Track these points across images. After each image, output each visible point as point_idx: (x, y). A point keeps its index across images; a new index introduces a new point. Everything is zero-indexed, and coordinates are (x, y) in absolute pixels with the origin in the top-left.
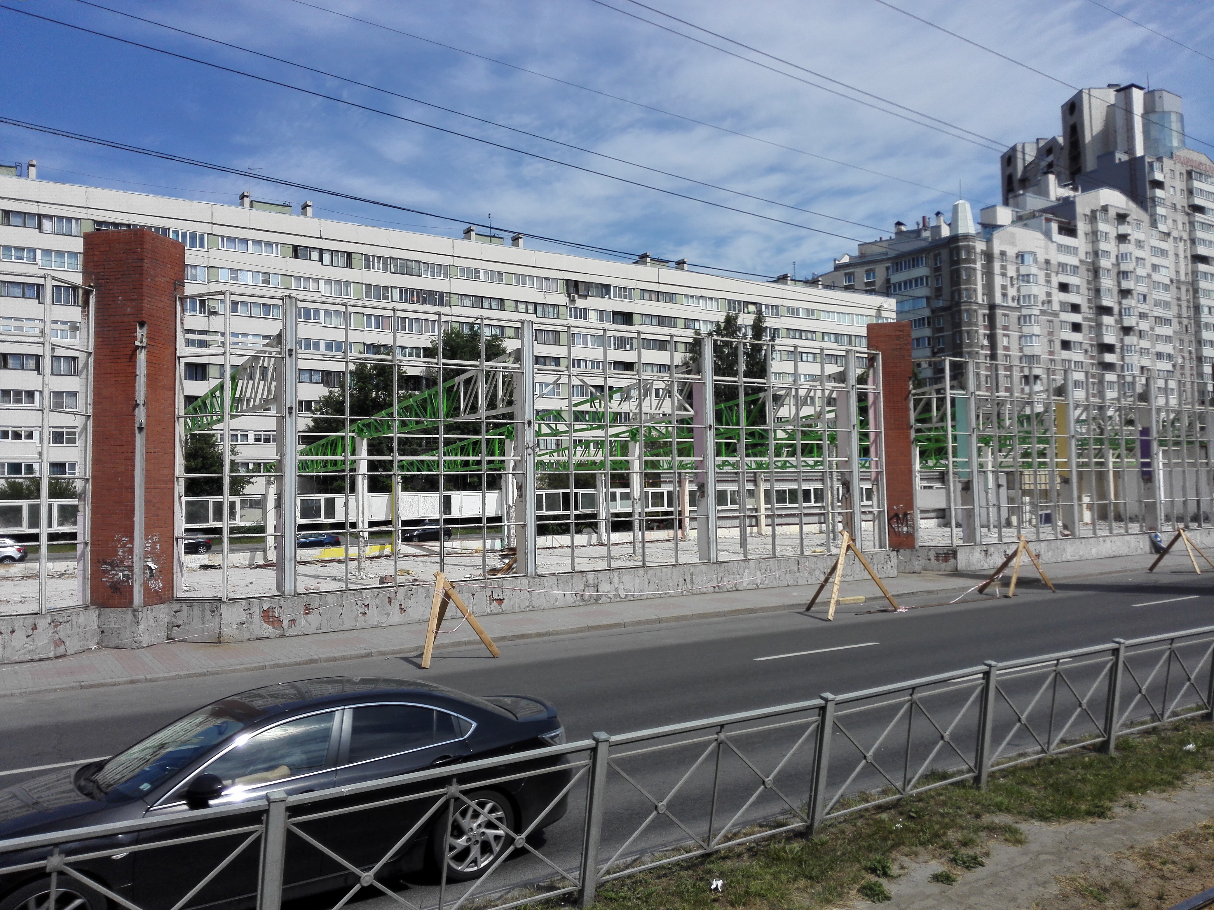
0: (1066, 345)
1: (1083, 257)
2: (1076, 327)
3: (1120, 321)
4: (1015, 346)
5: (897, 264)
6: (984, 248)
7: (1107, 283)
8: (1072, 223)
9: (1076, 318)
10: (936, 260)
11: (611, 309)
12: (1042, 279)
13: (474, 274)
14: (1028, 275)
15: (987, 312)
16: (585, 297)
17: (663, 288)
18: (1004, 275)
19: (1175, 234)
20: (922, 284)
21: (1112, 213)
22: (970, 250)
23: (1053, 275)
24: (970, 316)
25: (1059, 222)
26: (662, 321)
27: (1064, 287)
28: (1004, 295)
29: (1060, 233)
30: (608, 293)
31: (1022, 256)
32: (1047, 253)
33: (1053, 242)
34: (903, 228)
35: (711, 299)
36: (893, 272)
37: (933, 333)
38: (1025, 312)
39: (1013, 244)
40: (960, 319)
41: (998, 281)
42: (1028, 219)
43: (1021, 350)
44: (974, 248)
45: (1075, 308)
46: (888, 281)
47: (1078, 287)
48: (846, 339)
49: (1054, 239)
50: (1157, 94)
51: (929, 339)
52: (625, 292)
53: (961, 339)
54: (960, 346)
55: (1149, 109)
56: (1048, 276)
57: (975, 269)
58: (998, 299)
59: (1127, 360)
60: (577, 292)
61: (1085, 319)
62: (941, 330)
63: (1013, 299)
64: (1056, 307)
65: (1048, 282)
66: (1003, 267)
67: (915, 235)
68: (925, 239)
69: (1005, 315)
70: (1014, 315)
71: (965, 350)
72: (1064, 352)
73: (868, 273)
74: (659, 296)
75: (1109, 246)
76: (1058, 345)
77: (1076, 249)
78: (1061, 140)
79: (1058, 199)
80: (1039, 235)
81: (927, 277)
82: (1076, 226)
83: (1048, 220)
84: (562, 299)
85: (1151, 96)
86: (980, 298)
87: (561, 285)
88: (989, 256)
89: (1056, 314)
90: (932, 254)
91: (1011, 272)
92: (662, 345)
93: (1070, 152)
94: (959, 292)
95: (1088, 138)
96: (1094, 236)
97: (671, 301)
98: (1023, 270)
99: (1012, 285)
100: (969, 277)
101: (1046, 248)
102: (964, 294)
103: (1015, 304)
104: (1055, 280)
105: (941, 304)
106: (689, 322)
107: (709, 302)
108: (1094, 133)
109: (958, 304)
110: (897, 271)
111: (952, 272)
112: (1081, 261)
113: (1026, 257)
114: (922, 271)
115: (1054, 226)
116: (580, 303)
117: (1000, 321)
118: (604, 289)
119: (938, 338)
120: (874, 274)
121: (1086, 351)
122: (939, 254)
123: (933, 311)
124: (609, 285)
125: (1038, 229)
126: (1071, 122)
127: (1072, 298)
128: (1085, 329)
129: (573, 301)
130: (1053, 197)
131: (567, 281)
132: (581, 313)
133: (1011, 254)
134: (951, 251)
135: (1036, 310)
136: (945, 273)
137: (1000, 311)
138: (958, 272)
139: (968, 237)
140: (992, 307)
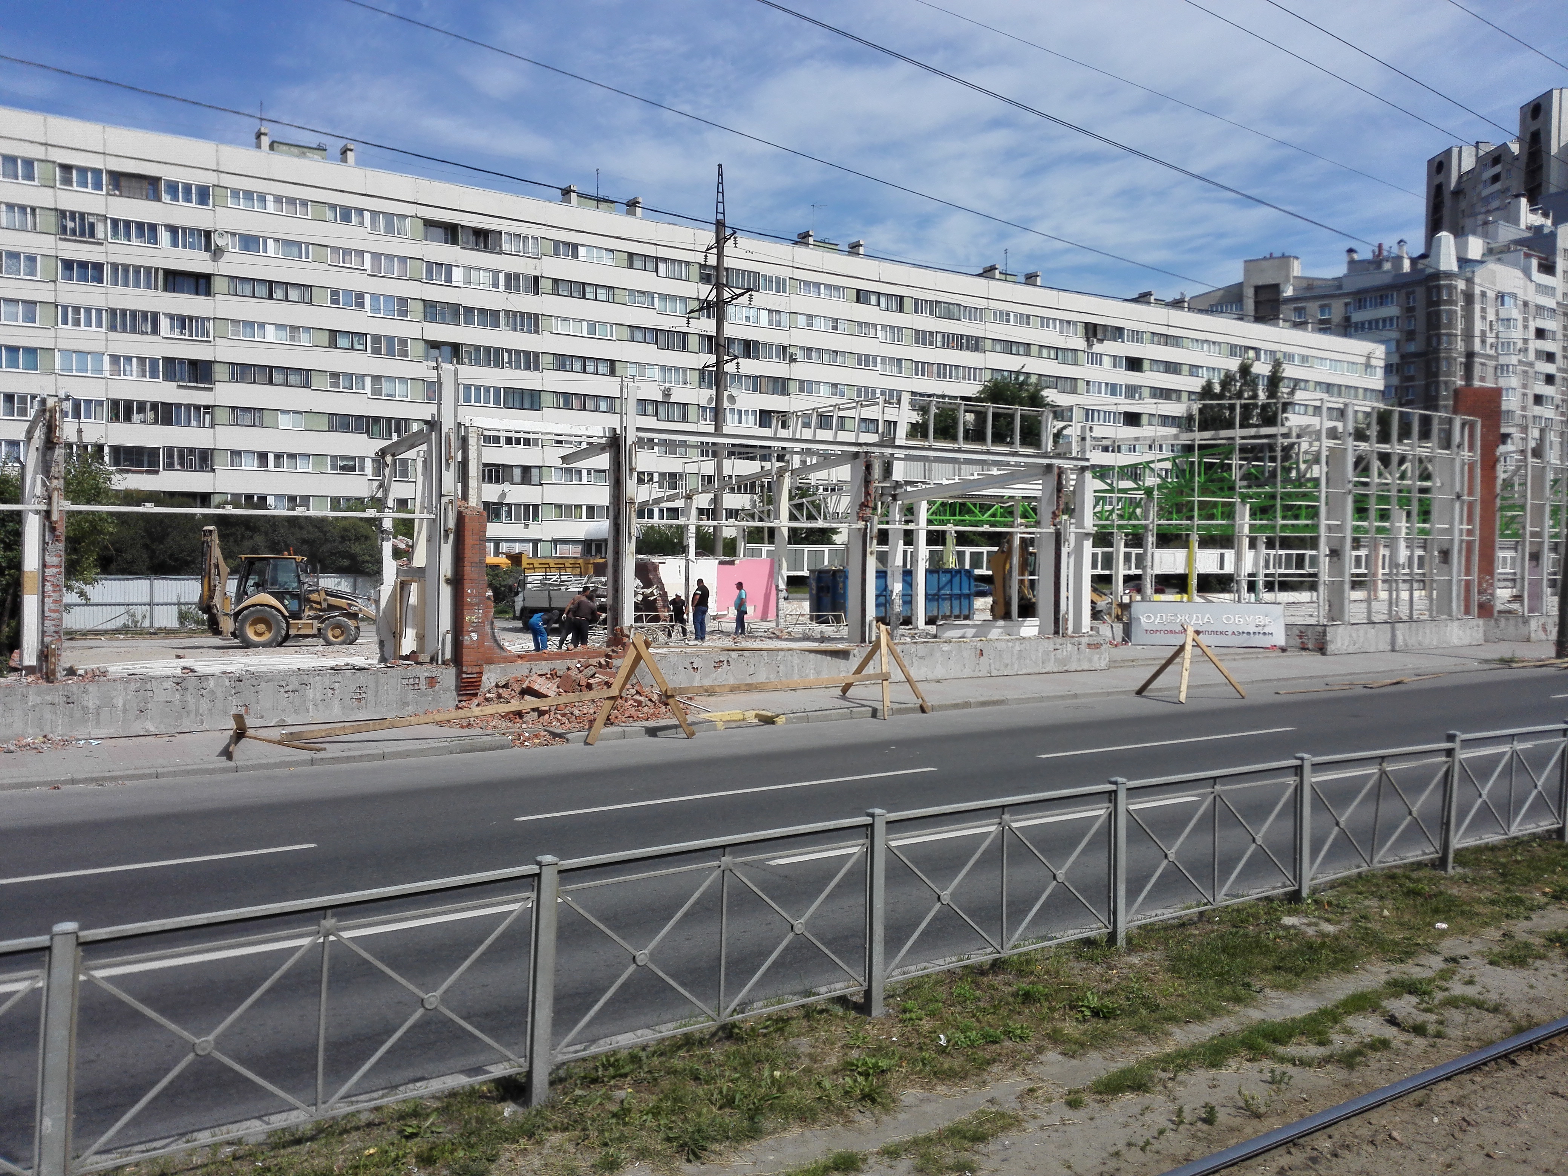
0: (1538, 399)
1: (1560, 298)
2: (1550, 379)
5: (1360, 300)
6: (1464, 287)
8: (1550, 258)
9: (1550, 368)
10: (1408, 298)
11: (1123, 354)
12: (1520, 323)
13: (1004, 317)
14: (1508, 320)
15: (1463, 360)
16: (1101, 341)
17: (1172, 332)
18: (1484, 318)
20: (1392, 325)
22: (1451, 288)
23: (1531, 319)
24: (1449, 366)
25: (1540, 258)
26: (1171, 368)
27: (1540, 333)
28: (1483, 342)
29: (1539, 271)
30: (1121, 336)
31: (1503, 297)
32: (1525, 294)
33: (1531, 281)
34: (1356, 257)
35: (1214, 343)
36: (1355, 309)
37: (1402, 381)
38: (1503, 360)
39: (1492, 283)
40: (1438, 368)
41: (1479, 325)
42: (1502, 252)
44: (1456, 288)
45: (1550, 357)
46: (1347, 319)
47: (1554, 332)
48: (1336, 389)
49: (1533, 278)
51: (1396, 388)
52: (1137, 336)
53: (1437, 390)
54: (1436, 398)
56: (1525, 320)
57: (1456, 312)
58: (1477, 346)
60: (1095, 336)
61: (1559, 370)
62: (1411, 378)
63: (1492, 346)
64: (1532, 356)
65: (1526, 327)
66: (1483, 310)
67: (1372, 267)
68: (1386, 272)
69: (1483, 364)
70: (1492, 364)
71: (1441, 403)
72: (1536, 408)
73: (1322, 308)
74: (1168, 340)
76: (1531, 399)
77: (1554, 289)
78: (1515, 148)
79: (1529, 228)
80: (1519, 274)
81: (1398, 318)
82: (1555, 263)
83: (1527, 256)
84: (1079, 343)
86: (1460, 345)
87: (1080, 329)
88: (1469, 298)
89: (1531, 365)
90: (1403, 291)
91: (1491, 316)
92: (1165, 394)
93: (1528, 165)
94: (1439, 337)
97: (1177, 346)
98: (1503, 314)
99: (1491, 329)
100: (1450, 320)
101: (1525, 288)
102: (1444, 338)
103: (1492, 352)
104: (1532, 325)
105: (1412, 348)
106: (1194, 370)
107: (1212, 347)
109: (1437, 351)
110: (1360, 308)
111: (1429, 315)
112: (1558, 303)
113: (1506, 299)
114: (1391, 310)
115: (1535, 262)
116: (1097, 348)
117: (1477, 371)
118: (1117, 333)
119: (1407, 388)
120: (1330, 309)
121: (1557, 407)
122: (1413, 292)
123: (1403, 357)
124: (1123, 329)
125: (1515, 265)
126: (1533, 128)
127: (1548, 346)
128: (1558, 381)
129: (1090, 345)
130: (1523, 226)
131: (1086, 324)
132: (1096, 359)
133: (1491, 294)
134: (1429, 290)
135: (1514, 360)
136: (1421, 314)
137: (1477, 360)
138: (1438, 314)
139: (1449, 275)
140: (1470, 355)
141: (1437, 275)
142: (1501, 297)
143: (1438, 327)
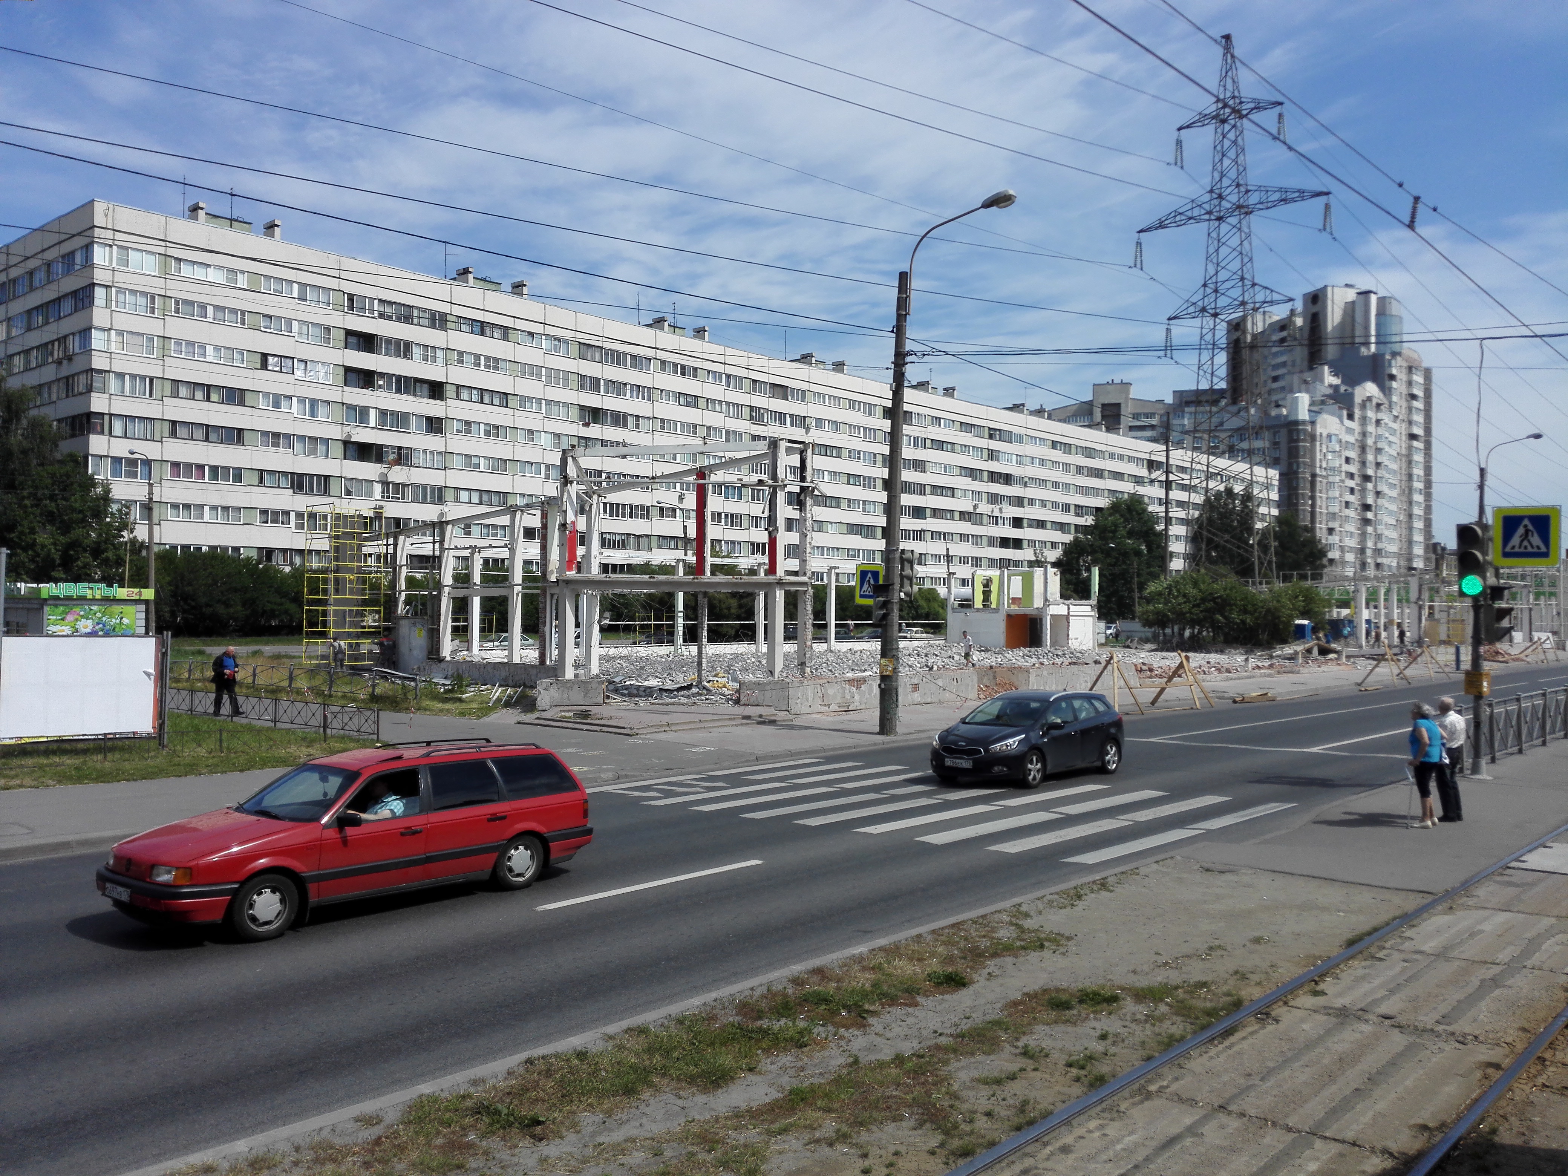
0: (1347, 505)
1: (1357, 436)
2: (1352, 491)
3: (1375, 487)
4: (1324, 506)
6: (1311, 430)
7: (1370, 457)
8: (1353, 410)
9: (1353, 484)
10: (1275, 436)
12: (1338, 454)
14: (1333, 452)
15: (1310, 479)
18: (1321, 451)
19: (1401, 417)
21: (1375, 401)
22: (1304, 431)
23: (1343, 451)
25: (1344, 409)
27: (1347, 460)
28: (1321, 467)
29: (1345, 417)
32: (1341, 434)
33: (1343, 425)
38: (1331, 479)
39: (1325, 427)
40: (1296, 483)
41: (1318, 456)
42: (1322, 404)
43: (1327, 508)
44: (1306, 430)
45: (1352, 476)
47: (1353, 459)
49: (1344, 423)
50: (1387, 301)
53: (1297, 498)
54: (1296, 503)
55: (1381, 313)
56: (1340, 451)
57: (1306, 446)
58: (1317, 470)
59: (1379, 517)
61: (1357, 485)
63: (1325, 469)
64: (1344, 475)
65: (1341, 456)
66: (1321, 445)
69: (1320, 482)
70: (1325, 481)
71: (1300, 507)
72: (1346, 510)
75: (1371, 428)
76: (1344, 505)
77: (1354, 430)
78: (1299, 322)
79: (1332, 386)
80: (1337, 420)
81: (1268, 448)
82: (1354, 412)
83: (1336, 407)
85: (1382, 301)
86: (1309, 469)
88: (1313, 438)
89: (1343, 481)
90: (1272, 431)
91: (1324, 450)
93: (1312, 336)
94: (1296, 462)
95: (1330, 328)
96: (1364, 420)
98: (1330, 448)
99: (1325, 458)
100: (1305, 452)
101: (1341, 430)
102: (1302, 466)
103: (1325, 474)
104: (1344, 455)
108: (1335, 324)
109: (1296, 471)
110: (1241, 440)
111: (1290, 448)
112: (1356, 440)
113: (1332, 437)
114: (1264, 443)
115: (1342, 412)
117: (1318, 486)
121: (1357, 510)
122: (1279, 432)
125: (1333, 414)
126: (1313, 310)
127: (1351, 469)
128: (1356, 492)
130: (1328, 384)
133: (1325, 435)
134: (1290, 432)
135: (1337, 479)
136: (1284, 446)
137: (1319, 479)
138: (1297, 448)
139: (1304, 422)
140: (1314, 476)
141: (1296, 423)
142: (1329, 437)
143: (1297, 456)
